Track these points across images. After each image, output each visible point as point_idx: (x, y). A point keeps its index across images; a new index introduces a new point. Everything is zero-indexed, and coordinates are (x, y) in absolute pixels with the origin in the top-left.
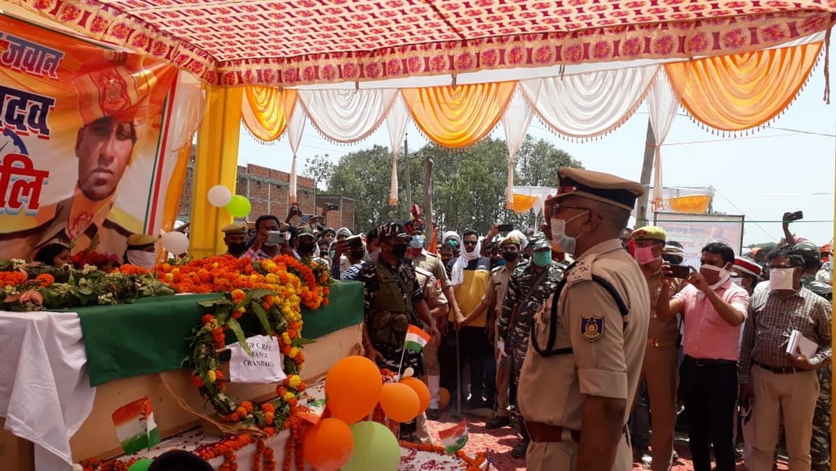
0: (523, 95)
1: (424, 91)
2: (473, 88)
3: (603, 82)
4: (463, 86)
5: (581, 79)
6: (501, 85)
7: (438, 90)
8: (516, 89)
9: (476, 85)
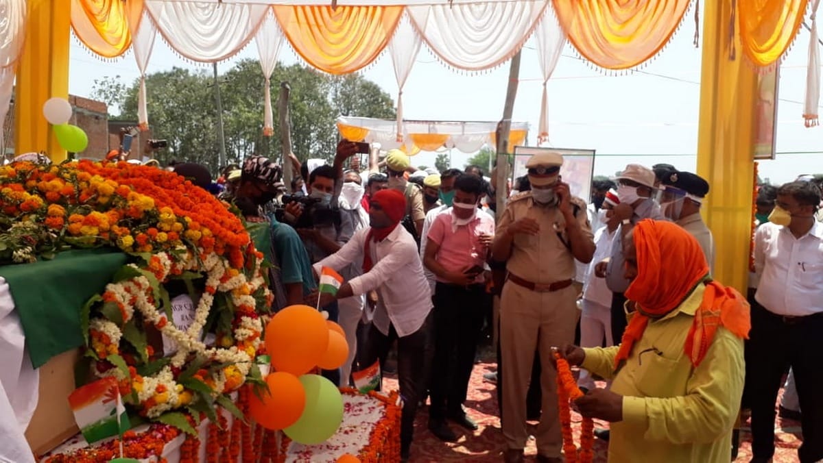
0: (410, 21)
1: (300, 10)
2: (355, 10)
3: (493, 13)
4: (344, 7)
5: (471, 9)
6: (387, 9)
7: (316, 10)
8: (403, 15)
9: (360, 7)
